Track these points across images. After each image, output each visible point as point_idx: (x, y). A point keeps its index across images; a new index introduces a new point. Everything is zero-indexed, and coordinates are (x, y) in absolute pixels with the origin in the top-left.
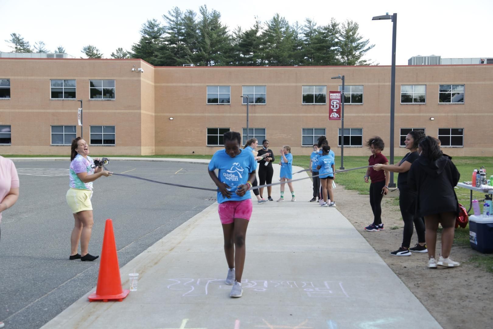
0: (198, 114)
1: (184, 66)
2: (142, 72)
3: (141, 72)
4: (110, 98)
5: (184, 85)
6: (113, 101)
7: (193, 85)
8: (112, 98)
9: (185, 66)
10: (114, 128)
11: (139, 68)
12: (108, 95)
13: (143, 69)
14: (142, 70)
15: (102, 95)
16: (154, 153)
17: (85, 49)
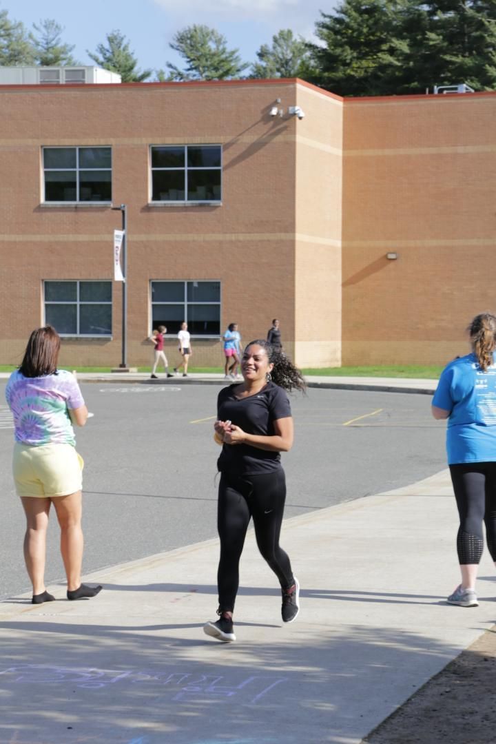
0: (474, 242)
1: (436, 92)
2: (300, 118)
3: (297, 119)
4: (207, 199)
5: (433, 151)
6: (216, 207)
7: (460, 150)
8: (213, 199)
9: (441, 91)
10: (219, 288)
11: (291, 106)
12: (201, 190)
13: (303, 111)
14: (302, 114)
15: (183, 189)
16: (337, 361)
17: (181, 39)
